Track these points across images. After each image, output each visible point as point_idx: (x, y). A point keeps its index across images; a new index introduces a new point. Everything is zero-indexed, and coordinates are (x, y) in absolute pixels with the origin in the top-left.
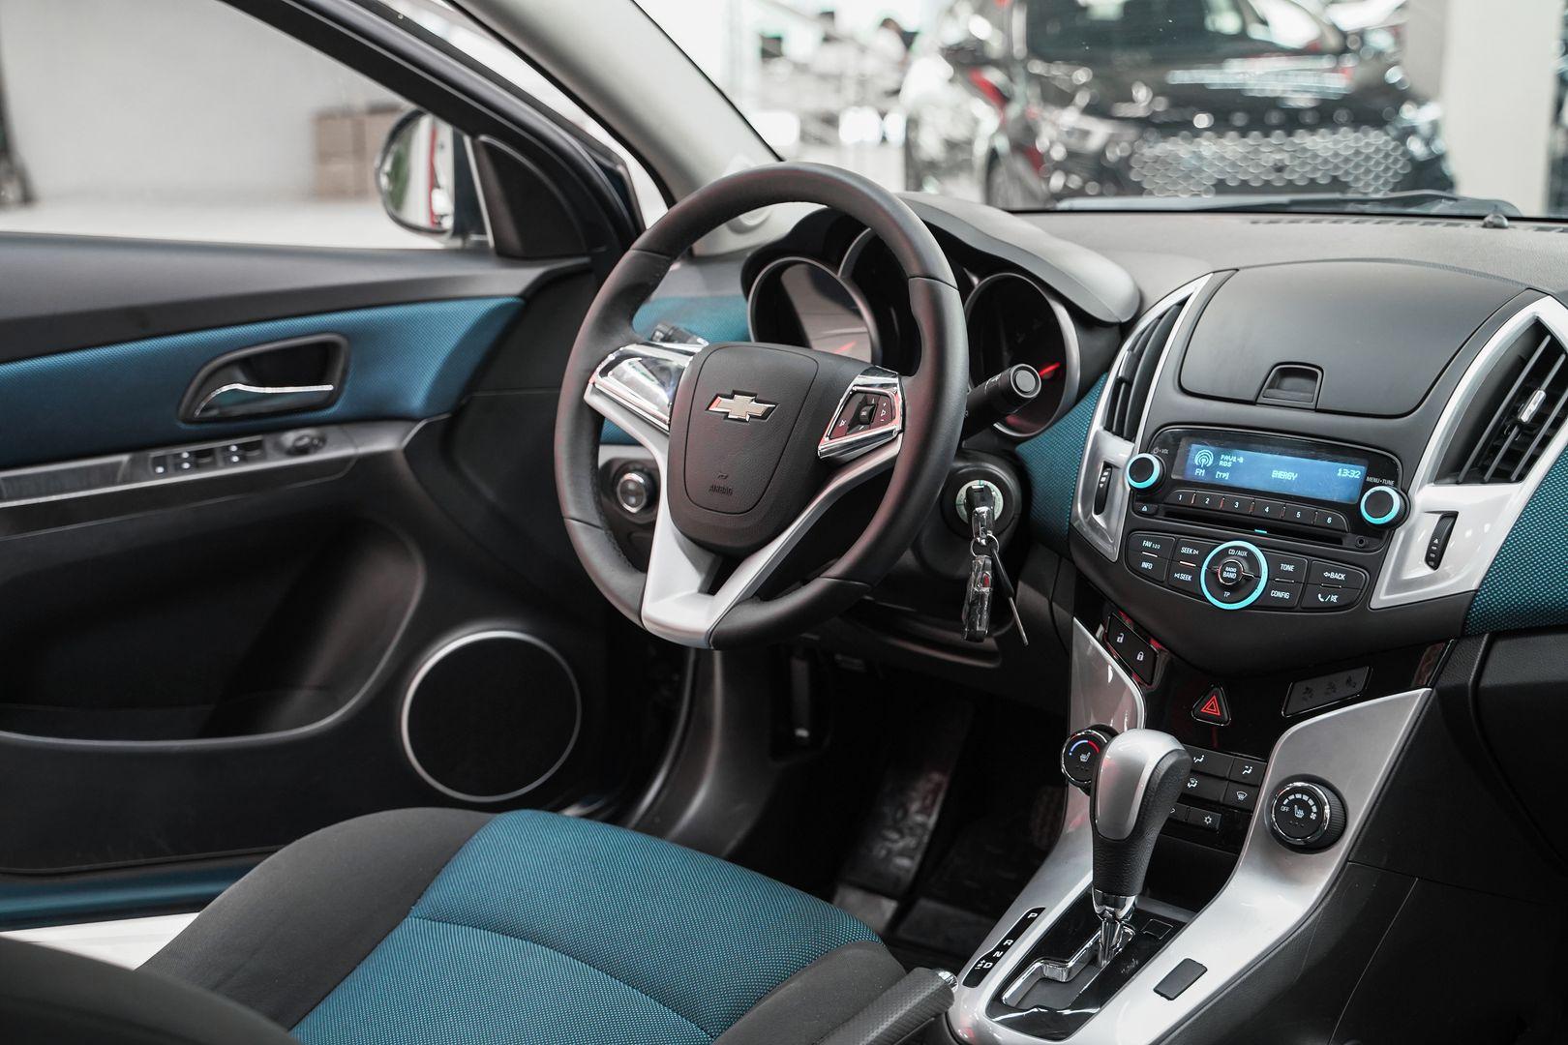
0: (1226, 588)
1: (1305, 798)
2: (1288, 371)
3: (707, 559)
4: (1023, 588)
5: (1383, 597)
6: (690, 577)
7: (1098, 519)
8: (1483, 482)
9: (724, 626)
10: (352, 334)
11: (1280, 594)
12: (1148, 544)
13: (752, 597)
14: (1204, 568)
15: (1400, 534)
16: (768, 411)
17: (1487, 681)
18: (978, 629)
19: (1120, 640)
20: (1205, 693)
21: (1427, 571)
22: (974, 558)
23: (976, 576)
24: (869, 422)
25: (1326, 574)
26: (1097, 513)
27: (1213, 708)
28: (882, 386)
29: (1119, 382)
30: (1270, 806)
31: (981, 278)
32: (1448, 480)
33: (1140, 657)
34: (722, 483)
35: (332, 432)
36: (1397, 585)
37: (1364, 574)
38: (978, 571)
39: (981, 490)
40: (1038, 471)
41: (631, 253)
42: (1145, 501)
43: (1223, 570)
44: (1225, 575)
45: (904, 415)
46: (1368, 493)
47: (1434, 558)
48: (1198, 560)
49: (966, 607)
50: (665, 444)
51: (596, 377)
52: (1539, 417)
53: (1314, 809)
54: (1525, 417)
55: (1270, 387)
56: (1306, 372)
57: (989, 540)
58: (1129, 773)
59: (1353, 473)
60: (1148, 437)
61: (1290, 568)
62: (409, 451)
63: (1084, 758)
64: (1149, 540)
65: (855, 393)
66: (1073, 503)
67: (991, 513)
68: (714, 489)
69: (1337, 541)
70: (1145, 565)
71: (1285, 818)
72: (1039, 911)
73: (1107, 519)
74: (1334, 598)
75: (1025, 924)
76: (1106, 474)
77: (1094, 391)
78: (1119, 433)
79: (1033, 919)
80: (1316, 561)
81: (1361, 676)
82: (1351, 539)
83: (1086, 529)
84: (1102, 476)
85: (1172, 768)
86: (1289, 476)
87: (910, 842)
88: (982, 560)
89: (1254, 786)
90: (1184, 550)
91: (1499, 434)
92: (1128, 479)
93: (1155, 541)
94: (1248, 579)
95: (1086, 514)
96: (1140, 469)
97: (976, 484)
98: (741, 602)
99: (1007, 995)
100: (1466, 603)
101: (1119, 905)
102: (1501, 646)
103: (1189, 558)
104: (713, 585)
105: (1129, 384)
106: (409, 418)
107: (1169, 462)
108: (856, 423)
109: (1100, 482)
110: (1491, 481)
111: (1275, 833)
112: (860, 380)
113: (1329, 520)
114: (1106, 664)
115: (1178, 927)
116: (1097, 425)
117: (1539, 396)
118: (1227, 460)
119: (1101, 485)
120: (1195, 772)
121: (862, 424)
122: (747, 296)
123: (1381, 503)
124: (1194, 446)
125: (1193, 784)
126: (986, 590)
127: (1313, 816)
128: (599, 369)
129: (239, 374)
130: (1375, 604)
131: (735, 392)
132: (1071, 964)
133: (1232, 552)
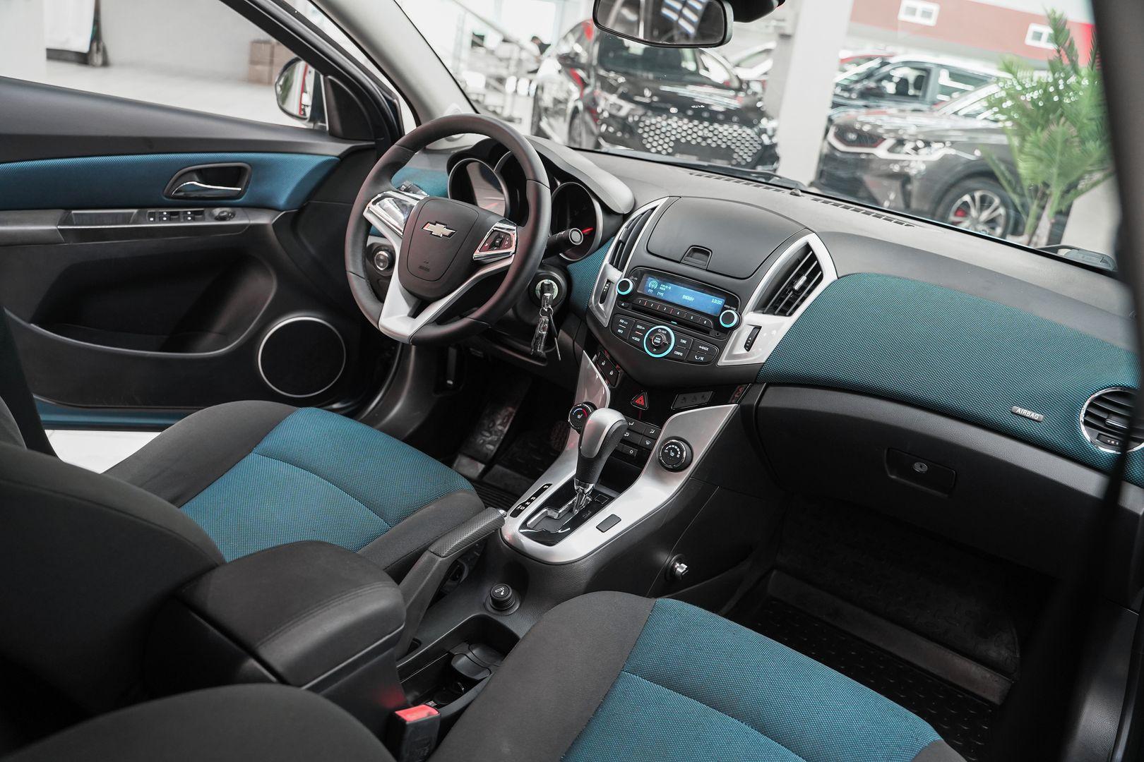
0: (655, 347)
1: (676, 447)
2: (698, 250)
3: (414, 300)
4: (562, 334)
5: (723, 361)
6: (405, 309)
7: (601, 306)
8: (774, 314)
9: (419, 335)
10: (255, 165)
11: (678, 353)
12: (622, 321)
13: (433, 322)
14: (646, 336)
15: (735, 333)
16: (452, 234)
17: (763, 404)
18: (539, 348)
19: (603, 364)
20: (638, 393)
21: (744, 351)
22: (541, 317)
23: (541, 326)
24: (499, 246)
25: (700, 347)
26: (601, 303)
27: (641, 401)
28: (508, 229)
29: (619, 242)
30: (660, 448)
31: (561, 183)
32: (759, 311)
33: (611, 373)
34: (425, 265)
35: (238, 211)
36: (731, 356)
37: (717, 349)
38: (542, 323)
39: (548, 285)
40: (576, 279)
41: (394, 146)
42: (624, 301)
43: (655, 338)
44: (655, 341)
45: (516, 246)
46: (724, 313)
47: (748, 346)
48: (644, 332)
49: (534, 339)
50: (400, 242)
51: (370, 204)
52: (803, 288)
53: (679, 453)
54: (796, 287)
55: (687, 256)
56: (704, 252)
57: (549, 309)
58: (599, 428)
59: (719, 302)
60: (629, 271)
61: (684, 342)
62: (274, 225)
63: (579, 417)
64: (623, 319)
65: (494, 231)
66: (590, 296)
67: (551, 297)
68: (421, 267)
69: (707, 332)
70: (619, 331)
71: (666, 456)
72: (549, 485)
73: (605, 307)
74: (702, 359)
75: (542, 490)
76: (607, 285)
77: (607, 244)
78: (616, 267)
79: (546, 489)
80: (697, 340)
81: (708, 395)
82: (713, 332)
83: (595, 309)
84: (605, 286)
85: (619, 428)
86: (690, 299)
87: (495, 438)
88: (545, 319)
89: (654, 439)
90: (638, 327)
91: (785, 293)
92: (617, 289)
93: (625, 320)
94: (665, 344)
95: (596, 302)
96: (624, 285)
97: (546, 281)
98: (427, 324)
99: (529, 523)
100: (759, 368)
101: (585, 487)
102: (771, 389)
103: (640, 330)
104: (415, 314)
105: (624, 244)
106: (278, 210)
107: (637, 284)
108: (492, 246)
110: (778, 314)
111: (660, 461)
112: (498, 225)
113: (705, 322)
114: (595, 374)
115: (611, 499)
116: (606, 261)
117: (804, 278)
118: (663, 287)
119: (605, 290)
120: (629, 429)
121: (496, 247)
122: (449, 173)
123: (729, 318)
124: (650, 278)
125: (627, 434)
126: (544, 333)
127: (678, 456)
128: (373, 200)
129: (195, 177)
130: (719, 364)
131: (437, 222)
132: (560, 511)
133: (660, 331)
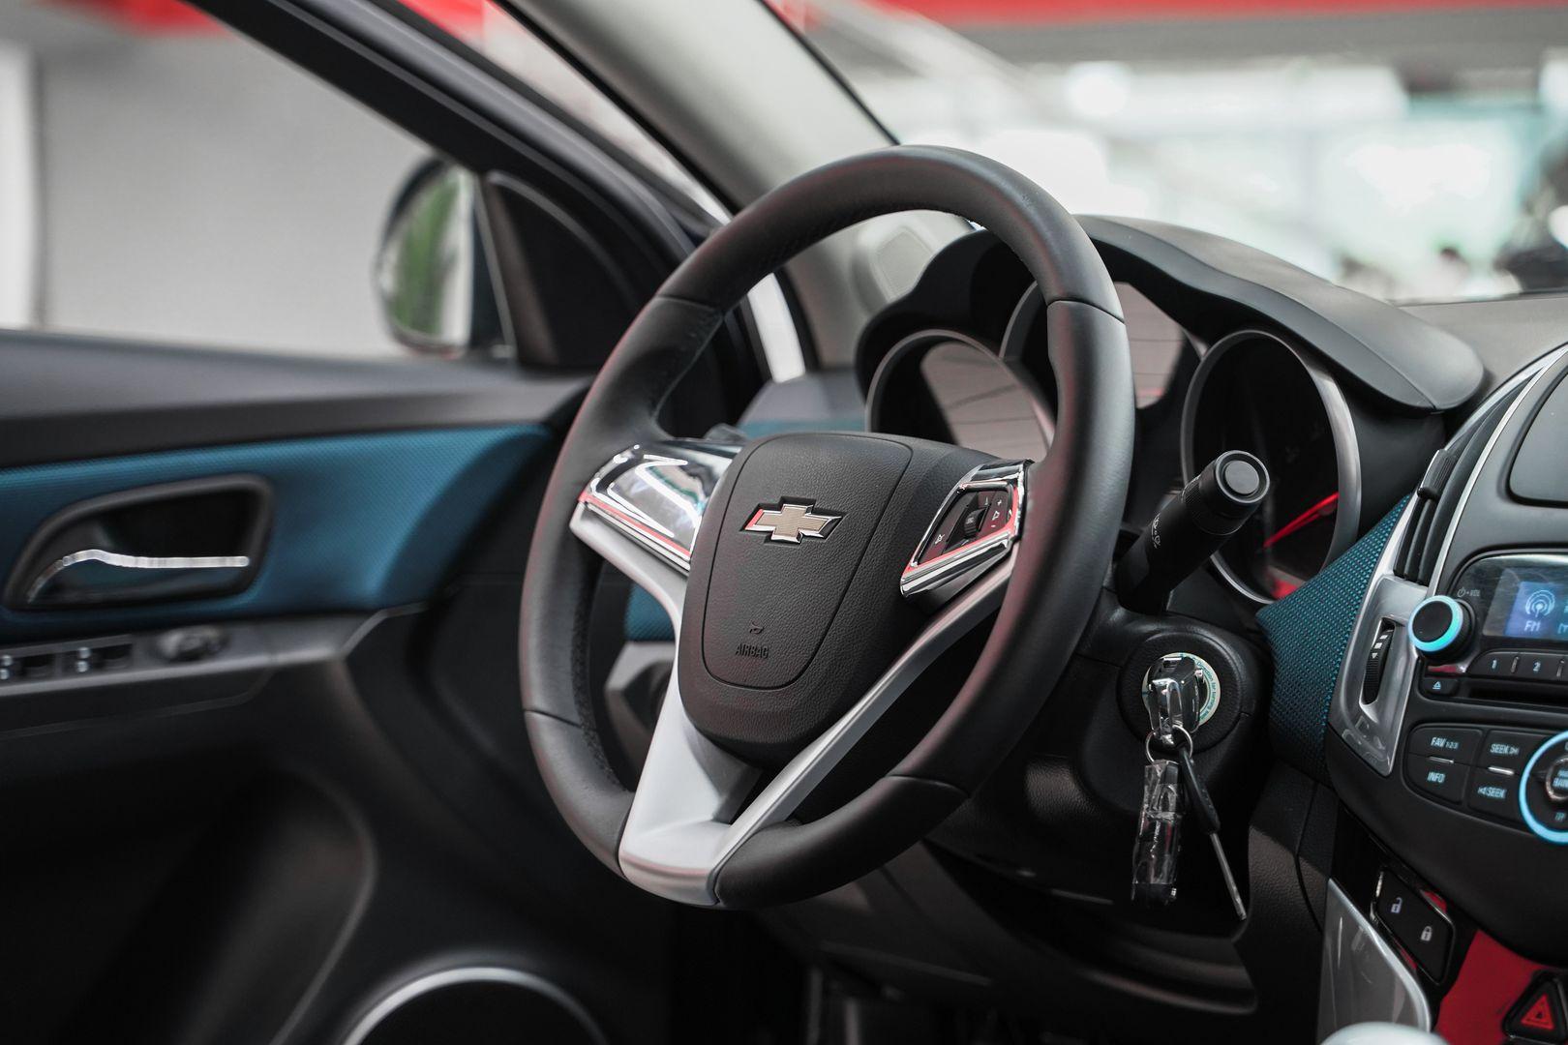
0: (1558, 806)
3: (735, 770)
6: (708, 800)
7: (1369, 711)
9: (737, 863)
10: (281, 478)
12: (1439, 742)
13: (786, 820)
14: (1526, 775)
16: (831, 527)
18: (1153, 881)
19: (1397, 909)
22: (1150, 763)
23: (1151, 791)
26: (1367, 701)
29: (1423, 499)
31: (1209, 343)
33: (1426, 936)
34: (753, 641)
38: (1154, 784)
40: (1286, 645)
41: (656, 301)
42: (1440, 675)
43: (1555, 776)
44: (1557, 783)
45: (1023, 514)
48: (1518, 763)
49: (1135, 844)
50: (681, 589)
51: (592, 494)
57: (1176, 733)
60: (1450, 572)
62: (357, 661)
64: (1440, 735)
65: (964, 491)
66: (1335, 690)
68: (743, 650)
70: (1433, 777)
73: (1380, 711)
76: (1384, 637)
77: (1388, 519)
78: (1411, 576)
83: (1350, 729)
84: (1378, 641)
88: (1164, 767)
90: (1497, 749)
92: (1416, 643)
93: (1450, 737)
95: (1352, 705)
96: (1432, 619)
97: (1172, 660)
98: (769, 825)
103: (1502, 761)
104: (733, 809)
105: (1436, 499)
106: (360, 611)
107: (1477, 608)
108: (958, 536)
109: (1374, 650)
112: (976, 473)
116: (1385, 567)
119: (1374, 655)
121: (967, 538)
122: (865, 395)
124: (1521, 586)
126: (1168, 815)
128: (595, 482)
129: (99, 534)
131: (785, 500)
